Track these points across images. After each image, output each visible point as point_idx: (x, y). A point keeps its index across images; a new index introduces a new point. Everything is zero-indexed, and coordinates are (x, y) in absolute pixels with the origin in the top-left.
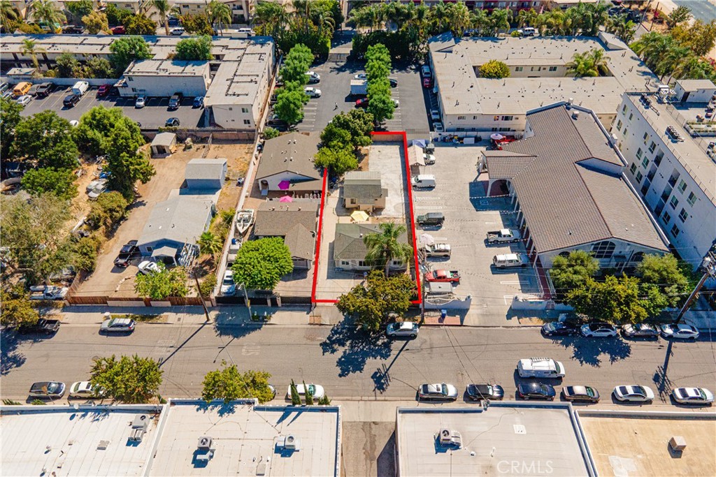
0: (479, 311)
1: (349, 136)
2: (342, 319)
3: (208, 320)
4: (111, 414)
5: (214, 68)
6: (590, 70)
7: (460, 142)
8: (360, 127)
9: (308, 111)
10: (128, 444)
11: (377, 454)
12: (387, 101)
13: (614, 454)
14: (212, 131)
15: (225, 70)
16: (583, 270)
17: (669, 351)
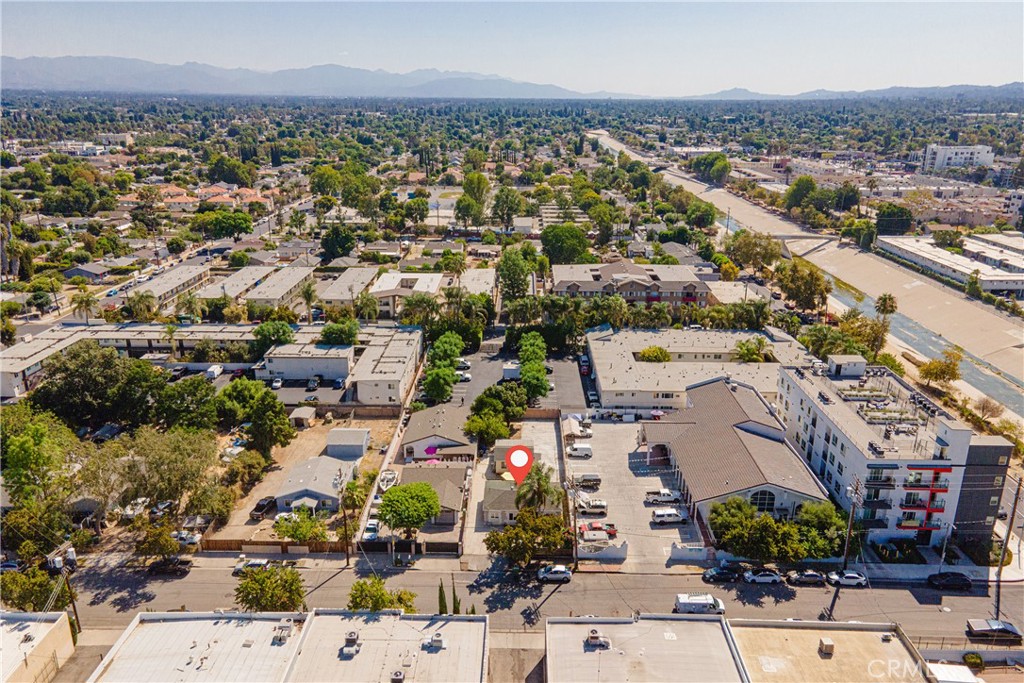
0: (636, 561)
1: (500, 406)
2: (490, 566)
3: (348, 564)
4: (254, 622)
5: (359, 352)
6: (755, 356)
7: (620, 419)
8: (513, 397)
9: (457, 391)
10: (273, 644)
11: (526, 675)
12: (540, 378)
13: (764, 655)
14: (354, 406)
15: (371, 353)
16: (740, 515)
17: (836, 596)
